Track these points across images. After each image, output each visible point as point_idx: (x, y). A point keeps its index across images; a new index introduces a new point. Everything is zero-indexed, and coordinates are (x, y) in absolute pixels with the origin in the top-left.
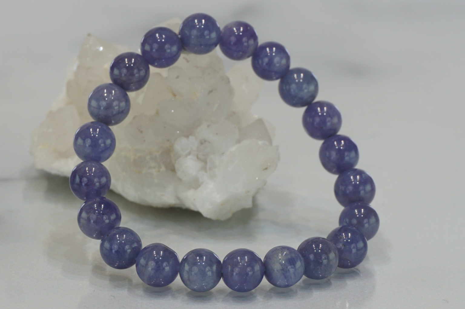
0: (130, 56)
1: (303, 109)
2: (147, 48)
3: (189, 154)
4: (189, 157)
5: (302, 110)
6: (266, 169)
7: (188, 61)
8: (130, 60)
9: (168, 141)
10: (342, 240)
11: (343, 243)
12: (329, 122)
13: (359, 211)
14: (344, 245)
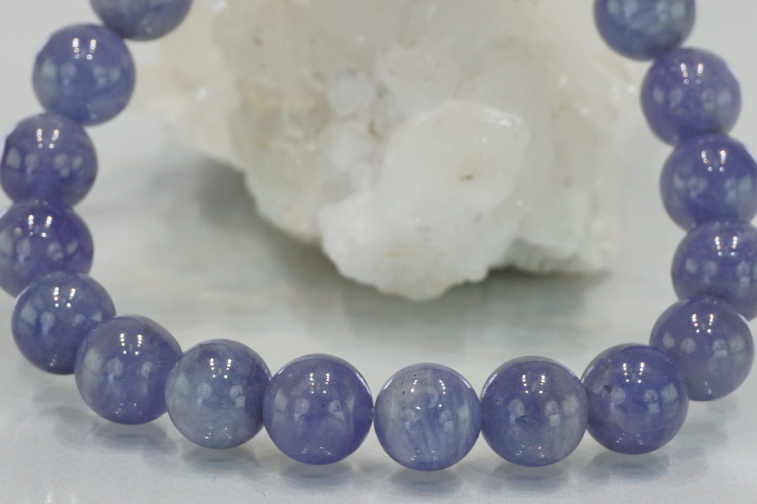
3: (353, 117)
4: (350, 125)
6: (469, 177)
9: (318, 76)
10: (607, 374)
11: (607, 383)
12: (708, 100)
13: (703, 320)
14: (608, 388)
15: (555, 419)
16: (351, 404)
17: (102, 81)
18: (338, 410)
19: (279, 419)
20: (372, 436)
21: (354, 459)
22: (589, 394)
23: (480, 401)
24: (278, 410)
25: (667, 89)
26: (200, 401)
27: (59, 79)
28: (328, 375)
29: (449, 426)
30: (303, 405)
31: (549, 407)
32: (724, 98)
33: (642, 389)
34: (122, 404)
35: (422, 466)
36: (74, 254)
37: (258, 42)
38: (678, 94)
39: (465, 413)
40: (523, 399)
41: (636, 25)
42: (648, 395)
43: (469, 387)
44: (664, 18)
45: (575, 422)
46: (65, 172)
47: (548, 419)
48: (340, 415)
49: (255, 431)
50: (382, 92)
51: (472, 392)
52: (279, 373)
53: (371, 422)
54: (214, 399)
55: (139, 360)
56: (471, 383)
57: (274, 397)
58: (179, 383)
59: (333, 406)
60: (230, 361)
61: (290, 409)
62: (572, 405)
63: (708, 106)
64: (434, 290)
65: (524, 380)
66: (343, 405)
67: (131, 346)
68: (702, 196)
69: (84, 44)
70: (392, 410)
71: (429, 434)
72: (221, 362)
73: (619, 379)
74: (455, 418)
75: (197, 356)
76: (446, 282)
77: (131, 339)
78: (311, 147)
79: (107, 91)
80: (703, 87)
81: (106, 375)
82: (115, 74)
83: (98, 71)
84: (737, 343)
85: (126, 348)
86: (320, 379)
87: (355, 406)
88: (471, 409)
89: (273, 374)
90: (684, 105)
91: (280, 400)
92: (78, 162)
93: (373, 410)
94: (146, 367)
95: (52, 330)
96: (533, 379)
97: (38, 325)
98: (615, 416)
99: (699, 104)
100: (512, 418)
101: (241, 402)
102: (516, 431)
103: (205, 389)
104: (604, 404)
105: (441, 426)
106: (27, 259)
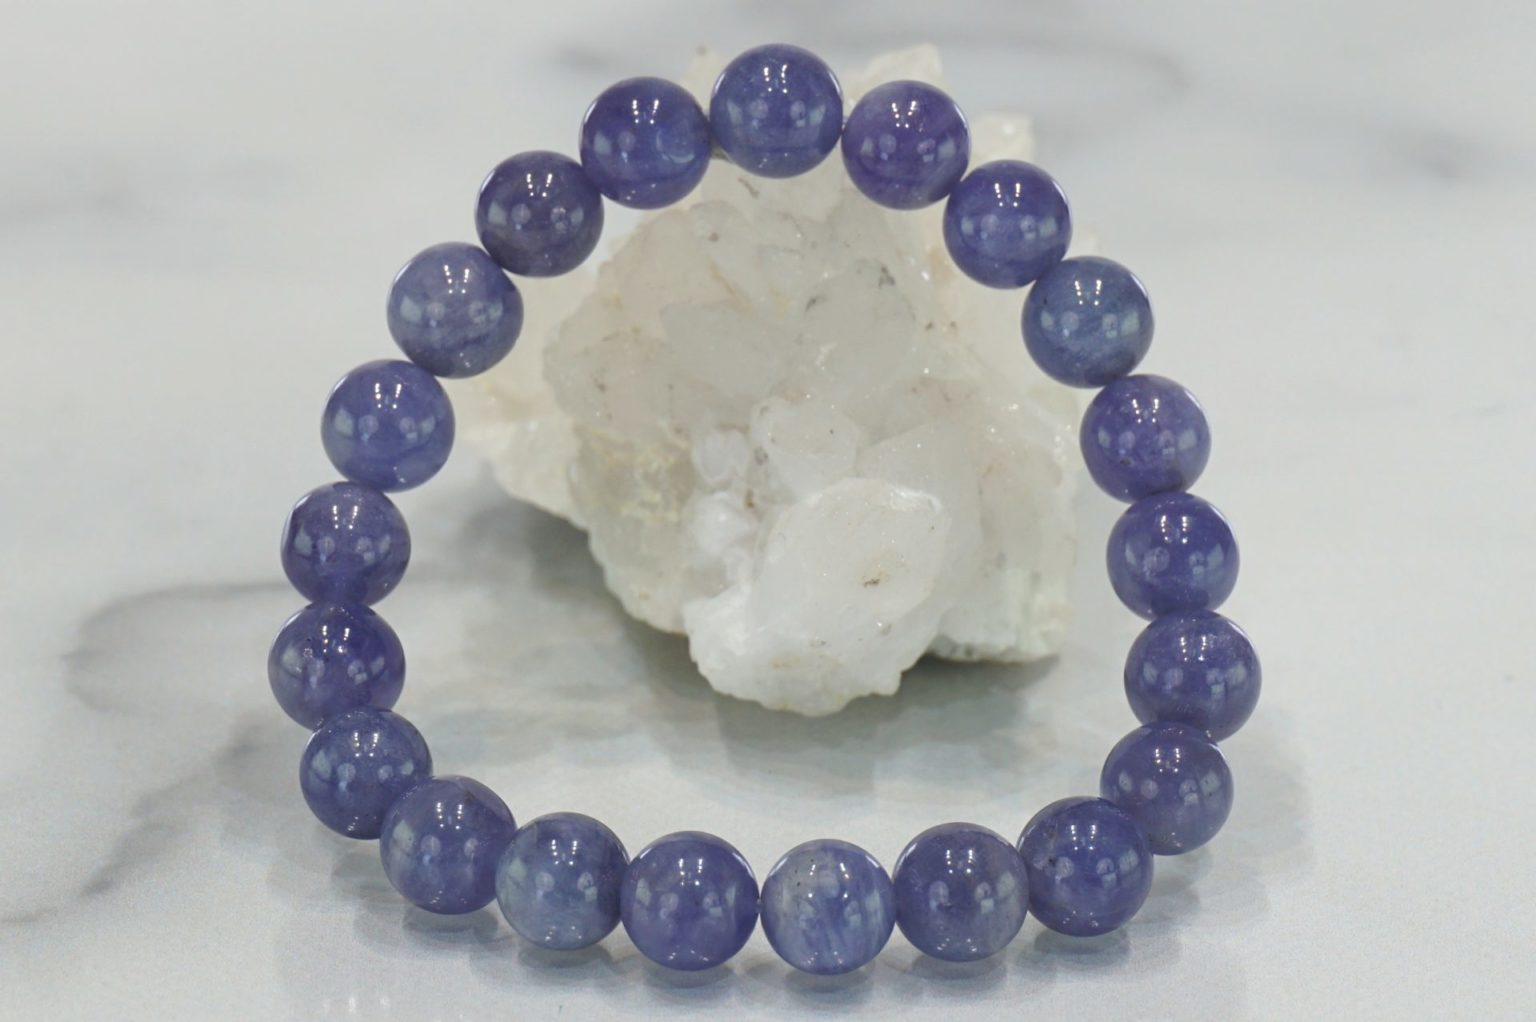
0: (542, 162)
1: (1088, 395)
2: (602, 145)
3: (725, 486)
4: (721, 495)
5: (1086, 396)
6: (875, 582)
7: (754, 194)
8: (539, 178)
9: (679, 431)
10: (1051, 845)
11: (1052, 855)
12: (1167, 445)
13: (1167, 755)
14: (1053, 862)
15: (987, 905)
16: (731, 895)
17: (412, 436)
18: (715, 905)
19: (641, 916)
20: (758, 934)
21: (736, 962)
22: (1029, 868)
23: (893, 881)
24: (640, 902)
25: (1115, 432)
26: (540, 893)
27: (357, 435)
28: (701, 861)
29: (855, 920)
30: (671, 901)
31: (980, 891)
32: (1188, 439)
33: (1095, 859)
34: (441, 892)
35: (822, 970)
36: (382, 672)
37: (602, 388)
38: (1129, 437)
39: (875, 901)
40: (947, 879)
41: (1075, 347)
42: (1102, 866)
43: (877, 866)
44: (1111, 334)
45: (1013, 905)
46: (369, 557)
47: (978, 907)
48: (717, 911)
49: (611, 927)
50: (761, 458)
51: (881, 872)
52: (642, 856)
53: (756, 916)
54: (559, 896)
55: (461, 838)
56: (879, 860)
57: (635, 887)
58: (515, 869)
59: (708, 900)
60: (575, 843)
61: (654, 907)
62: (1008, 883)
63: (1169, 451)
64: (832, 704)
65: (948, 857)
66: (721, 901)
67: (450, 818)
68: (1161, 575)
69: (387, 390)
70: (784, 901)
71: (833, 936)
72: (564, 845)
73: (1066, 850)
74: (863, 912)
75: (535, 840)
76: (848, 694)
77: (450, 809)
78: (672, 516)
79: (418, 449)
80: (1158, 428)
81: (420, 859)
82: (428, 426)
83: (405, 423)
84: (1211, 782)
85: (444, 821)
86: (690, 867)
87: (737, 898)
88: (883, 897)
89: (632, 857)
90: (1135, 452)
91: (642, 891)
92: (385, 544)
93: (759, 901)
94: (470, 845)
95: (351, 786)
96: (959, 855)
97: (333, 782)
98: (1063, 894)
99: (1156, 452)
100: (933, 904)
101: (591, 893)
102: (940, 922)
103: (546, 879)
104: (1049, 883)
105: (846, 923)
106: (321, 682)
